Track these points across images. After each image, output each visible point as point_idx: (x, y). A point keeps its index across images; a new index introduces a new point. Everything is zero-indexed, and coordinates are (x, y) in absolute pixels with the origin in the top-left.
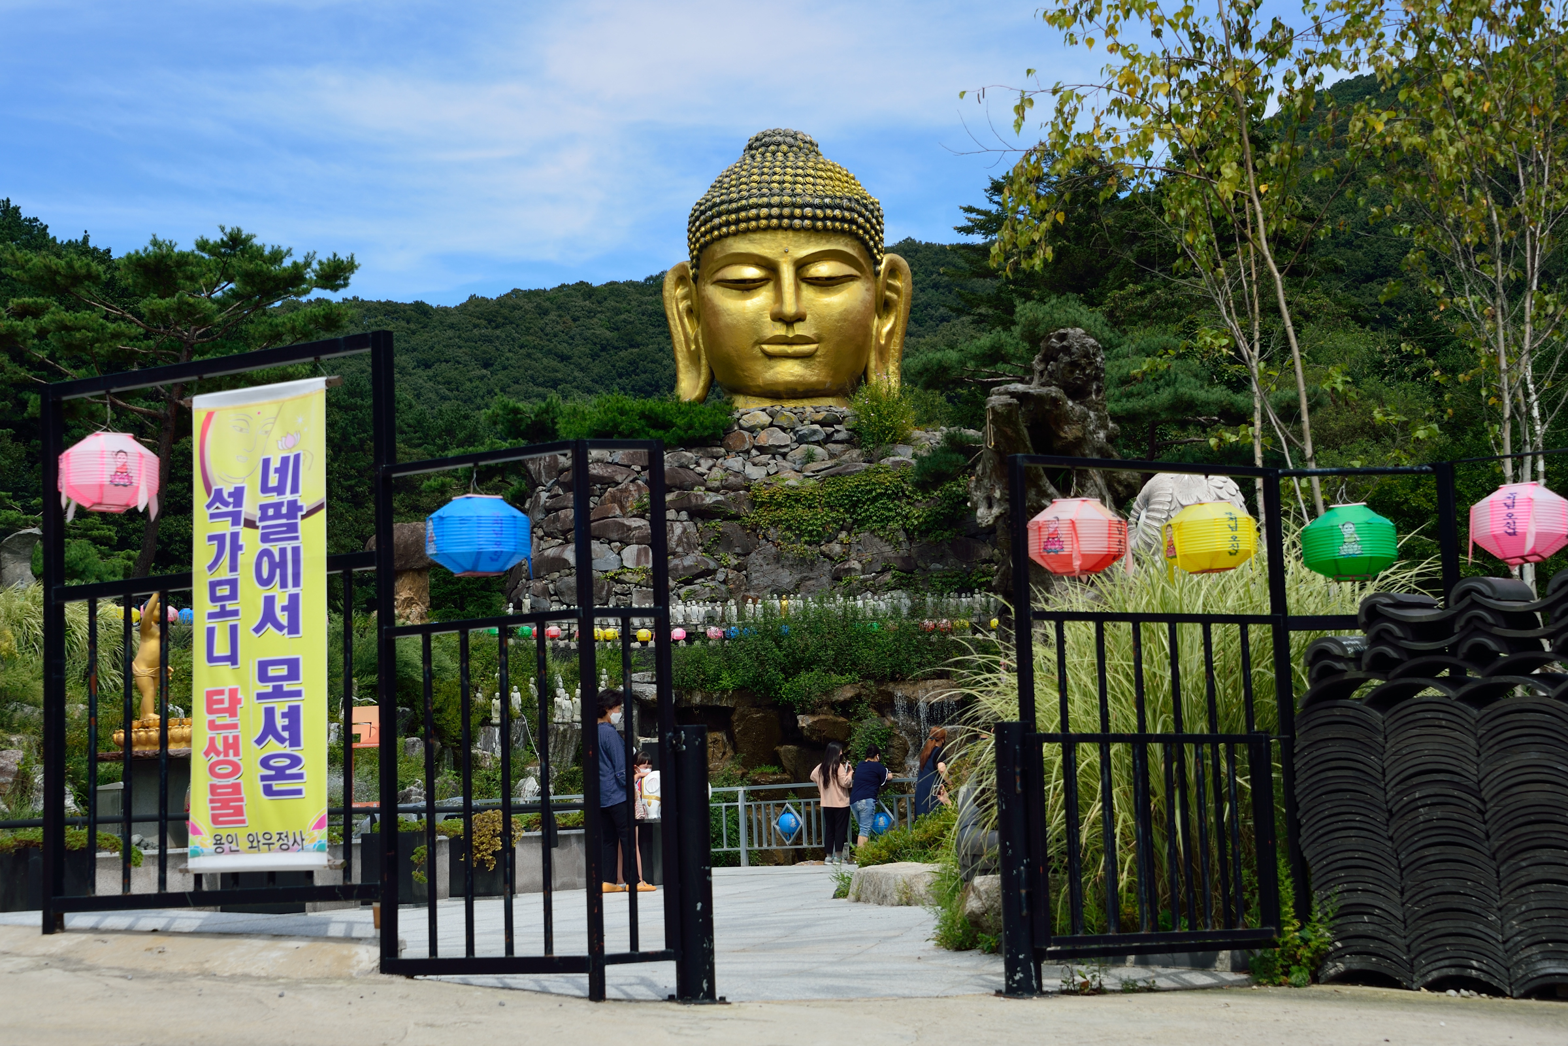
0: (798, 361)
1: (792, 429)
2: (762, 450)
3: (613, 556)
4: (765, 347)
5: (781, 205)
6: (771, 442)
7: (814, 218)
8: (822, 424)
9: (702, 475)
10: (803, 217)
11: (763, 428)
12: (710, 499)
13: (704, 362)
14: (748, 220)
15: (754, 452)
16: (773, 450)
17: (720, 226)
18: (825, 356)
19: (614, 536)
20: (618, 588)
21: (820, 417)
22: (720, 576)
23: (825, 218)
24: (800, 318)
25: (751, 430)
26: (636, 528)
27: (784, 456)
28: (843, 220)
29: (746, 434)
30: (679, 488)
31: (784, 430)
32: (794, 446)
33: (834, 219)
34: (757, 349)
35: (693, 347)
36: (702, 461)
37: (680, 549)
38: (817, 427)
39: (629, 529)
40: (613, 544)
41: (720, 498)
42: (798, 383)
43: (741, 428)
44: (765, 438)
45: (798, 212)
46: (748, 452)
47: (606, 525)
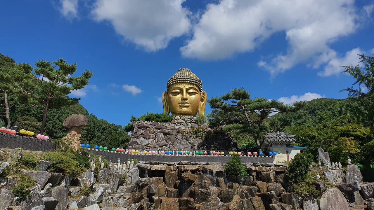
0: (186, 107)
1: (184, 120)
2: (178, 123)
3: (147, 141)
5: (184, 78)
6: (180, 122)
7: (190, 81)
9: (166, 127)
10: (188, 81)
11: (179, 119)
12: (167, 131)
13: (168, 108)
14: (178, 81)
15: (177, 124)
16: (180, 123)
18: (191, 107)
19: (147, 137)
20: (147, 147)
21: (190, 118)
22: (168, 146)
23: (192, 81)
24: (186, 99)
25: (177, 119)
26: (152, 136)
27: (182, 124)
28: (195, 82)
29: (175, 120)
30: (161, 129)
31: (183, 120)
32: (184, 123)
34: (178, 105)
35: (167, 106)
36: (166, 125)
37: (160, 140)
38: (189, 119)
39: (150, 136)
40: (147, 139)
41: (169, 131)
42: (186, 111)
43: (174, 119)
44: (179, 121)
45: (187, 79)
46: (175, 123)
47: (146, 135)
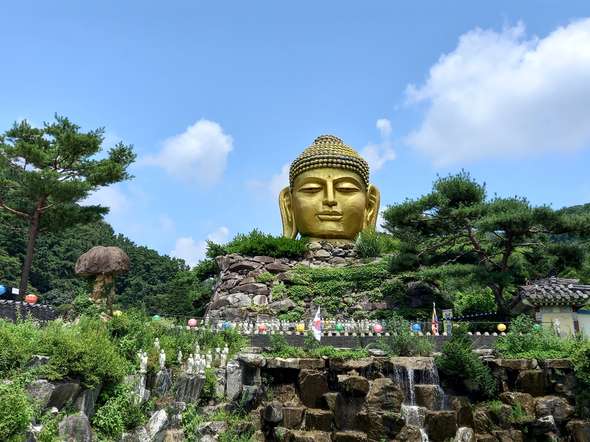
0: (333, 222)
1: (331, 250)
2: (317, 258)
3: (249, 300)
4: (320, 216)
5: (328, 158)
6: (321, 255)
7: (342, 163)
8: (344, 249)
9: (291, 267)
11: (318, 249)
12: (294, 276)
13: (294, 225)
14: (314, 164)
15: (314, 259)
16: (323, 259)
17: (303, 167)
18: (345, 221)
19: (251, 291)
20: (251, 314)
21: (343, 246)
23: (346, 164)
24: (335, 204)
25: (313, 250)
26: (261, 288)
27: (327, 261)
28: (353, 166)
29: (311, 252)
30: (280, 272)
31: (327, 250)
32: (331, 257)
33: (350, 165)
34: (316, 217)
35: (290, 220)
36: (292, 262)
38: (341, 249)
39: (258, 288)
40: (250, 295)
42: (334, 231)
43: (309, 249)
44: (319, 253)
45: (335, 160)
47: (248, 286)
